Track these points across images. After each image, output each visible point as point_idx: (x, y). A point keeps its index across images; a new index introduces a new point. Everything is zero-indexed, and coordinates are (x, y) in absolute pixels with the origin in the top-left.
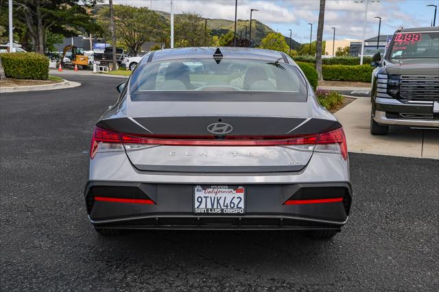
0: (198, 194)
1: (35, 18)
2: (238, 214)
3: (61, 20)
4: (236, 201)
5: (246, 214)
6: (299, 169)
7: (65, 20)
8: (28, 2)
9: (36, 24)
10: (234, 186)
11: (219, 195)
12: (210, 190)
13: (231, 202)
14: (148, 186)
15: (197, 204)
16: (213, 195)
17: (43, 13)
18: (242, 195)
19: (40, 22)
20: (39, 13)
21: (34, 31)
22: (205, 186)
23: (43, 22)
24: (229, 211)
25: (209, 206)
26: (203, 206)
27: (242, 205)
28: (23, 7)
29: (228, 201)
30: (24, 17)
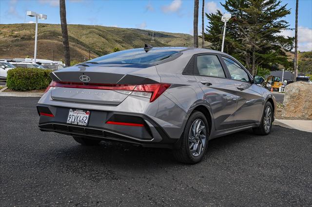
0: (71, 113)
1: (251, 59)
2: (84, 126)
3: (266, 60)
4: (84, 119)
5: (88, 126)
6: (116, 104)
7: (269, 60)
8: (248, 50)
9: (252, 63)
10: (85, 110)
11: (79, 115)
12: (76, 111)
13: (83, 119)
14: (53, 107)
15: (68, 119)
16: (76, 115)
17: (256, 56)
18: (88, 116)
19: (254, 62)
20: (254, 56)
21: (250, 67)
22: (74, 109)
23: (256, 61)
24: (80, 124)
25: (73, 121)
26: (71, 120)
27: (86, 121)
28: (244, 53)
29: (81, 119)
30: (245, 59)
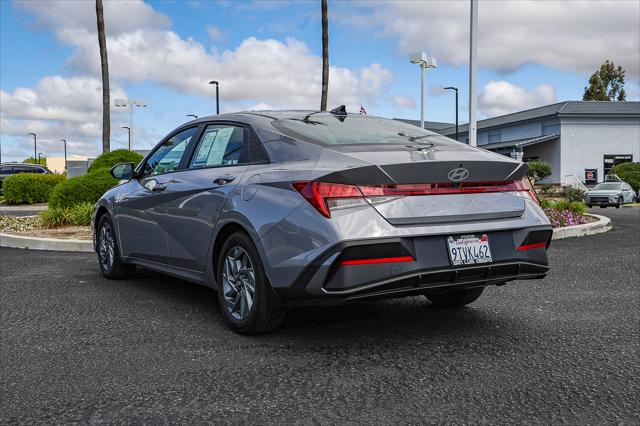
0: (452, 245)
2: (488, 263)
4: (483, 250)
5: (494, 262)
6: (517, 215)
10: (478, 234)
11: (469, 245)
12: (460, 240)
13: (480, 252)
15: (453, 256)
16: (463, 246)
18: (486, 243)
22: (456, 236)
24: (480, 261)
25: (464, 258)
26: (458, 258)
27: (489, 254)
29: (477, 252)
